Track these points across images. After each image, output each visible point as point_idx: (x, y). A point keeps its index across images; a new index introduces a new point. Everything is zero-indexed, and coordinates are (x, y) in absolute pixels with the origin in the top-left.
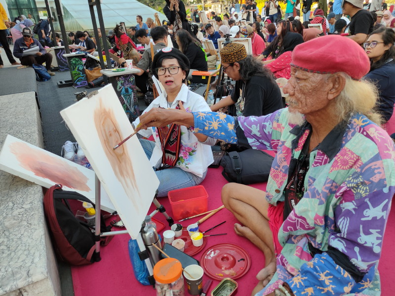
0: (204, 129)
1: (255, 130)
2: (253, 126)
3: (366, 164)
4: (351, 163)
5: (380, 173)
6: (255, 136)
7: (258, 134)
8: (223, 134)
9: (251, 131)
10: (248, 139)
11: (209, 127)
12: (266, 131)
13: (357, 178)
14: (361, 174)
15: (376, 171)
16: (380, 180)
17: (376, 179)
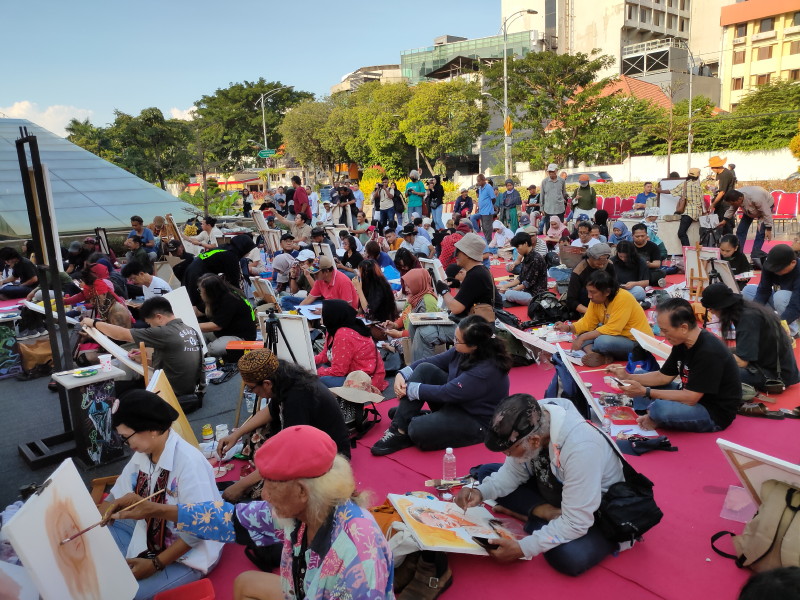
0: (190, 524)
1: (253, 520)
2: (250, 515)
3: (347, 569)
4: (336, 569)
5: (360, 577)
6: (254, 528)
7: (258, 525)
8: (216, 528)
9: (249, 523)
10: (250, 532)
11: (198, 521)
12: (266, 521)
13: (341, 585)
14: (344, 580)
15: (356, 576)
16: (362, 584)
17: (356, 585)
